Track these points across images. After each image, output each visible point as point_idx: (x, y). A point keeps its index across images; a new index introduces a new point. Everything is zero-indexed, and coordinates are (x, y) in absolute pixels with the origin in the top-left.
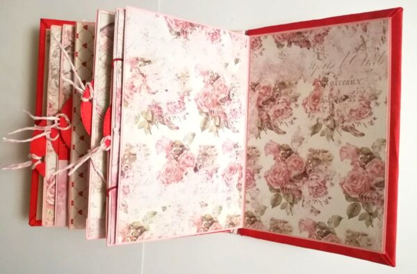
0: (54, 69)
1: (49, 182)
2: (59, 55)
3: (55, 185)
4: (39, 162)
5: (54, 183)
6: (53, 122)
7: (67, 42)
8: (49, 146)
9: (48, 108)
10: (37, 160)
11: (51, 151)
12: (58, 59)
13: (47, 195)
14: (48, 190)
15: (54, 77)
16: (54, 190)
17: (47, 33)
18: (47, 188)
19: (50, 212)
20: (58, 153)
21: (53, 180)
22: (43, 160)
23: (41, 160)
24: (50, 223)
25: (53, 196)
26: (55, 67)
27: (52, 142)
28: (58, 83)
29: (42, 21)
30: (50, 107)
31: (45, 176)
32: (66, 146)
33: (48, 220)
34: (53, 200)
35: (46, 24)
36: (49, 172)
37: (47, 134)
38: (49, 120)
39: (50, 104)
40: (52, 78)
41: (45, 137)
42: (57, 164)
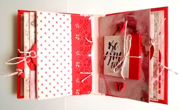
0: (26, 32)
1: (26, 80)
2: (28, 25)
3: (30, 81)
4: (22, 72)
5: (29, 80)
6: (28, 54)
7: (32, 19)
8: (26, 65)
9: (24, 49)
10: (21, 72)
11: (27, 67)
12: (28, 27)
13: (26, 86)
14: (26, 84)
15: (27, 35)
16: (29, 84)
17: (21, 16)
18: (26, 83)
19: (28, 93)
20: (30, 68)
21: (28, 80)
22: (23, 71)
23: (22, 71)
24: (28, 98)
25: (29, 86)
26: (27, 30)
27: (27, 63)
28: (28, 38)
29: (19, 11)
30: (25, 48)
31: (24, 78)
32: (34, 64)
33: (27, 97)
34: (29, 88)
35: (21, 12)
36: (27, 76)
37: (25, 60)
38: (25, 53)
39: (25, 47)
40: (26, 35)
41: (24, 61)
42: (30, 73)
